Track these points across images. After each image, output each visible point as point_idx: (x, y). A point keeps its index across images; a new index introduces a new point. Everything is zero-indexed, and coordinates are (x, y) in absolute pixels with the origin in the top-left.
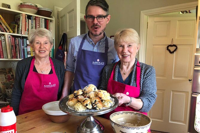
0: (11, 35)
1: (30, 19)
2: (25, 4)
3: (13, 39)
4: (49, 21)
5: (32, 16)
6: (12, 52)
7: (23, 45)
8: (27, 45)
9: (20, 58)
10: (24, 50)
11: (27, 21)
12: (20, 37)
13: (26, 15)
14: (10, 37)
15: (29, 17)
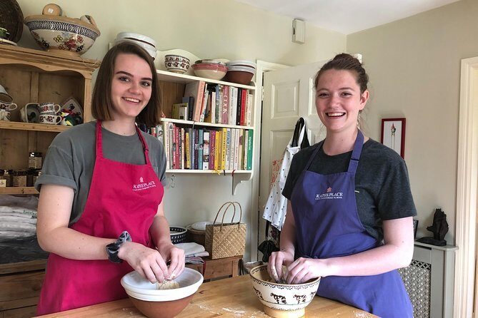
0: (174, 123)
1: (215, 91)
2: (209, 62)
3: (177, 130)
4: (248, 91)
5: (217, 84)
6: (173, 158)
7: (197, 141)
8: (204, 142)
9: (186, 168)
10: (197, 152)
11: (207, 95)
12: (190, 126)
13: (206, 83)
14: (171, 127)
15: (212, 87)
